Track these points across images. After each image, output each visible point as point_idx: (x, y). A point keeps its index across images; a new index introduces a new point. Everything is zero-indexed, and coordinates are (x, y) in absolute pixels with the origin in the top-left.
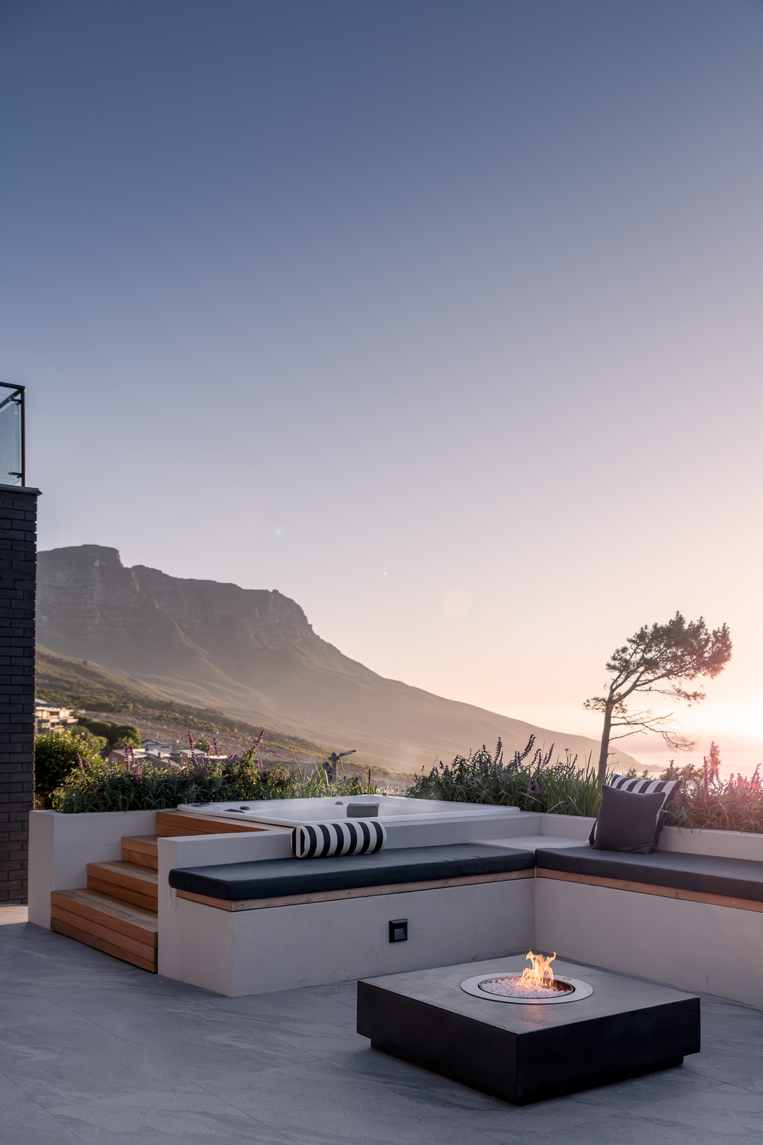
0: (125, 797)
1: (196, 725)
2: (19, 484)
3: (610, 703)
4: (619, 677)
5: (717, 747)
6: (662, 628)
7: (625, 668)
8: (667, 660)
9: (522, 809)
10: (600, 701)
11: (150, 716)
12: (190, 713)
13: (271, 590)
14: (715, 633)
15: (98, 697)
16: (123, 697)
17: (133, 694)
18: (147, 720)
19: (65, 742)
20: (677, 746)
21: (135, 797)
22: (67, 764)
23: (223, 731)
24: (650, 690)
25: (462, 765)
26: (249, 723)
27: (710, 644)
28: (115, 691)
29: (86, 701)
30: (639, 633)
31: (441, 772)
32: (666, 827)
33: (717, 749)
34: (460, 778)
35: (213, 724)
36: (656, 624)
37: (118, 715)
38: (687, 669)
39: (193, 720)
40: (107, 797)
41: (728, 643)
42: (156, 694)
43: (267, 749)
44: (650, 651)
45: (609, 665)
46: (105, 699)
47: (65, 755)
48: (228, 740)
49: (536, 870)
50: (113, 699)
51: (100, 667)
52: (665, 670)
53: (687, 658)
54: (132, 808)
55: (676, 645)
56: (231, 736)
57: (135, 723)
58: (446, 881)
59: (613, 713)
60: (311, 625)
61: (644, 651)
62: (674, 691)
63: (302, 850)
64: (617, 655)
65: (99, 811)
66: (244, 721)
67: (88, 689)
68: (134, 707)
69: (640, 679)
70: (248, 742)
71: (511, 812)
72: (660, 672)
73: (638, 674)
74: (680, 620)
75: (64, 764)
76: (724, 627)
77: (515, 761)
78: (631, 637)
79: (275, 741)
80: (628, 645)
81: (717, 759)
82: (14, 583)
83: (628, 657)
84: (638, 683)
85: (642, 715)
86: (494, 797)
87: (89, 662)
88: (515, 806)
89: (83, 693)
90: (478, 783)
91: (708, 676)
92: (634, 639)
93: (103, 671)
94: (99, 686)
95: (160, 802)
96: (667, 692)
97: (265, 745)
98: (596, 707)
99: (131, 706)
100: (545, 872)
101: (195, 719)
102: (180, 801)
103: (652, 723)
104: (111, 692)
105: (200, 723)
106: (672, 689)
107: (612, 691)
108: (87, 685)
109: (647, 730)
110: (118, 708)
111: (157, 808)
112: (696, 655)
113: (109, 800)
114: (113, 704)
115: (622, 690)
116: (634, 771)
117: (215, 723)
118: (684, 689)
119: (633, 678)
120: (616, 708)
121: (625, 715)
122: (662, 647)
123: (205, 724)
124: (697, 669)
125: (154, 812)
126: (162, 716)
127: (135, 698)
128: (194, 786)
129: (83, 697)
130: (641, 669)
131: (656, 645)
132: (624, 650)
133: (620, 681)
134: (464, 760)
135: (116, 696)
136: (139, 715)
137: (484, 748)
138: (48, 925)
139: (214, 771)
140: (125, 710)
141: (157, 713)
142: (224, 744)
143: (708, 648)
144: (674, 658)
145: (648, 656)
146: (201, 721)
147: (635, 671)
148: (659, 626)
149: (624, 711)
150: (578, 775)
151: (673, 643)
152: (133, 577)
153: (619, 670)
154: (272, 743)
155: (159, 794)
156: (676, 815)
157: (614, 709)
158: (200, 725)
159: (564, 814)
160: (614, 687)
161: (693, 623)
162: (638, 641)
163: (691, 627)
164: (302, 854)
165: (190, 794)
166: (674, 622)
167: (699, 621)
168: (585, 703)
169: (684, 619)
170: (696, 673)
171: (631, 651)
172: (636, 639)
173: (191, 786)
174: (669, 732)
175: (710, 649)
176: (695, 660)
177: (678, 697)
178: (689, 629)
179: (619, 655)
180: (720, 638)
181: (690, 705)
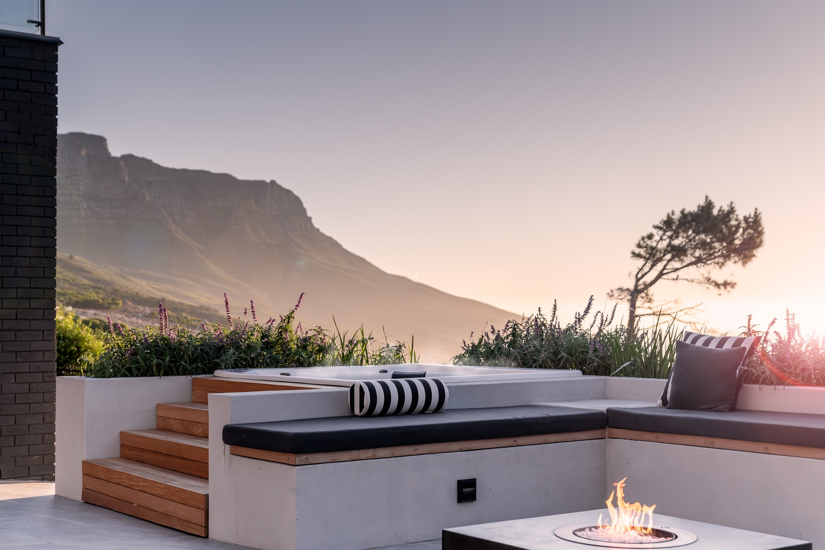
0: (160, 361)
1: (190, 323)
2: (39, 33)
3: (635, 294)
4: (644, 265)
6: (690, 214)
7: (652, 255)
8: (696, 247)
9: (584, 372)
10: (624, 291)
11: (141, 313)
12: (183, 310)
13: (268, 181)
14: (746, 219)
15: (85, 293)
16: (112, 293)
17: (122, 290)
18: (138, 318)
19: (66, 327)
21: (170, 361)
22: (69, 351)
24: (677, 279)
25: (514, 329)
27: (741, 231)
28: (103, 287)
29: (72, 297)
30: (665, 219)
31: (492, 337)
32: (745, 385)
34: (512, 344)
35: (207, 322)
36: (684, 210)
37: (106, 313)
38: (715, 257)
39: (186, 318)
40: (141, 361)
41: (760, 229)
42: (147, 291)
44: (677, 237)
45: (633, 253)
46: (93, 296)
47: (67, 340)
49: (608, 431)
50: (102, 296)
51: (87, 262)
52: (694, 257)
53: (717, 245)
54: (166, 374)
55: (706, 232)
57: (125, 321)
58: (516, 439)
59: (639, 303)
60: (310, 218)
61: (671, 237)
62: (704, 280)
63: (362, 406)
64: (641, 242)
65: (132, 376)
67: (74, 285)
68: (124, 303)
69: (667, 267)
71: (573, 375)
72: (689, 259)
73: (664, 263)
74: (709, 205)
75: (65, 351)
76: (756, 213)
77: (575, 323)
78: (657, 223)
80: (654, 231)
82: (34, 137)
83: (654, 244)
84: (665, 271)
85: (670, 305)
86: (552, 360)
87: (75, 256)
88: (576, 369)
89: (69, 289)
90: (535, 346)
91: (739, 264)
92: (659, 225)
93: (90, 266)
94: (86, 282)
95: (197, 367)
96: (696, 281)
98: (621, 297)
99: (120, 302)
100: (616, 431)
101: (189, 317)
102: (217, 367)
104: (99, 288)
105: (194, 321)
106: (700, 278)
107: (638, 280)
108: (73, 281)
110: (106, 305)
111: (193, 374)
112: (726, 243)
113: (143, 364)
114: (101, 301)
115: (648, 279)
117: (210, 321)
118: (713, 278)
119: (660, 266)
120: (642, 297)
121: (651, 305)
122: (690, 232)
123: (199, 321)
124: (727, 257)
125: (189, 378)
126: (153, 314)
127: (125, 295)
128: (232, 351)
129: (69, 293)
130: (668, 256)
131: (684, 232)
132: (650, 237)
133: (646, 269)
134: (516, 324)
135: (104, 292)
136: (129, 312)
137: (540, 311)
138: (78, 497)
139: (252, 335)
140: (113, 307)
141: (148, 310)
143: (738, 235)
144: (704, 245)
145: (676, 242)
146: (195, 318)
147: (660, 259)
148: (686, 212)
149: (650, 301)
150: (643, 337)
151: (701, 229)
152: (122, 166)
153: (645, 258)
155: (195, 358)
156: (757, 372)
157: (639, 298)
158: (194, 323)
159: (630, 376)
160: (640, 275)
161: (723, 208)
162: (665, 228)
163: (721, 213)
164: (361, 411)
165: (227, 359)
166: (702, 207)
167: (729, 206)
168: (608, 294)
169: (713, 204)
170: (726, 262)
171: (657, 238)
172: (662, 226)
173: (229, 351)
174: (698, 323)
175: (741, 235)
176: (724, 247)
177: (707, 285)
178: (718, 215)
179: (644, 242)
180: (751, 224)
181: (720, 295)
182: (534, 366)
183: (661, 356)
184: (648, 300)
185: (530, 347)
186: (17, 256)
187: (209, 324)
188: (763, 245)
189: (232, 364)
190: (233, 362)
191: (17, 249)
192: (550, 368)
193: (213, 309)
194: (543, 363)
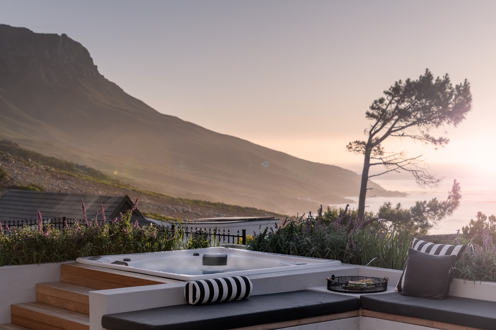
0: (39, 253)
3: (369, 146)
4: (377, 124)
5: (458, 184)
6: (413, 82)
8: (418, 110)
9: (342, 262)
10: (360, 144)
13: (60, 34)
14: (458, 87)
20: (425, 183)
21: (46, 253)
23: (19, 161)
24: (402, 135)
26: (42, 153)
27: (454, 97)
30: (393, 86)
31: (276, 230)
33: (459, 185)
35: (9, 154)
36: (408, 79)
38: (434, 118)
40: (24, 253)
41: (469, 96)
43: (59, 176)
44: (403, 101)
45: (368, 113)
48: (23, 168)
49: (361, 311)
52: (416, 118)
53: (434, 109)
55: (426, 97)
56: (26, 165)
59: (372, 155)
60: (96, 67)
61: (398, 102)
62: (423, 137)
63: (194, 299)
64: (375, 105)
65: (19, 264)
66: (37, 151)
69: (395, 126)
70: (41, 170)
72: (412, 120)
73: (393, 122)
74: (429, 76)
76: (465, 83)
78: (387, 89)
79: (65, 170)
80: (385, 96)
81: (458, 194)
83: (384, 107)
84: (393, 129)
85: (396, 156)
86: (320, 252)
88: (337, 259)
90: (307, 241)
91: (452, 125)
92: (389, 91)
95: (63, 256)
96: (418, 137)
97: (57, 173)
98: (357, 149)
100: (367, 312)
103: (405, 163)
106: (421, 135)
107: (371, 136)
109: (400, 170)
111: (62, 261)
112: (442, 106)
113: (26, 256)
115: (380, 135)
116: (389, 204)
118: (431, 135)
119: (389, 126)
120: (375, 151)
121: (382, 157)
122: (413, 98)
124: (442, 118)
125: (59, 264)
130: (396, 117)
131: (408, 97)
132: (382, 101)
133: (378, 127)
137: (310, 214)
139: (103, 231)
142: (20, 173)
143: (452, 100)
144: (423, 109)
145: (402, 106)
148: (411, 80)
149: (381, 153)
151: (423, 95)
153: (377, 118)
154: (63, 171)
155: (63, 250)
157: (372, 151)
159: (375, 266)
160: (372, 132)
161: (440, 78)
162: (393, 93)
163: (438, 82)
164: (193, 302)
165: (86, 250)
166: (423, 77)
167: (445, 77)
168: (347, 146)
169: (433, 76)
170: (442, 122)
171: (387, 102)
172: (391, 92)
173: (87, 244)
174: (418, 171)
175: (453, 101)
176: (440, 110)
177: (426, 141)
178: (436, 84)
179: (377, 105)
180: (462, 92)
181: (436, 149)
182: (306, 255)
183: (396, 254)
184: (380, 153)
185: (304, 242)
187: (11, 156)
188: (471, 110)
189: (89, 253)
190: (90, 252)
192: (318, 257)
193: (13, 143)
194: (313, 254)
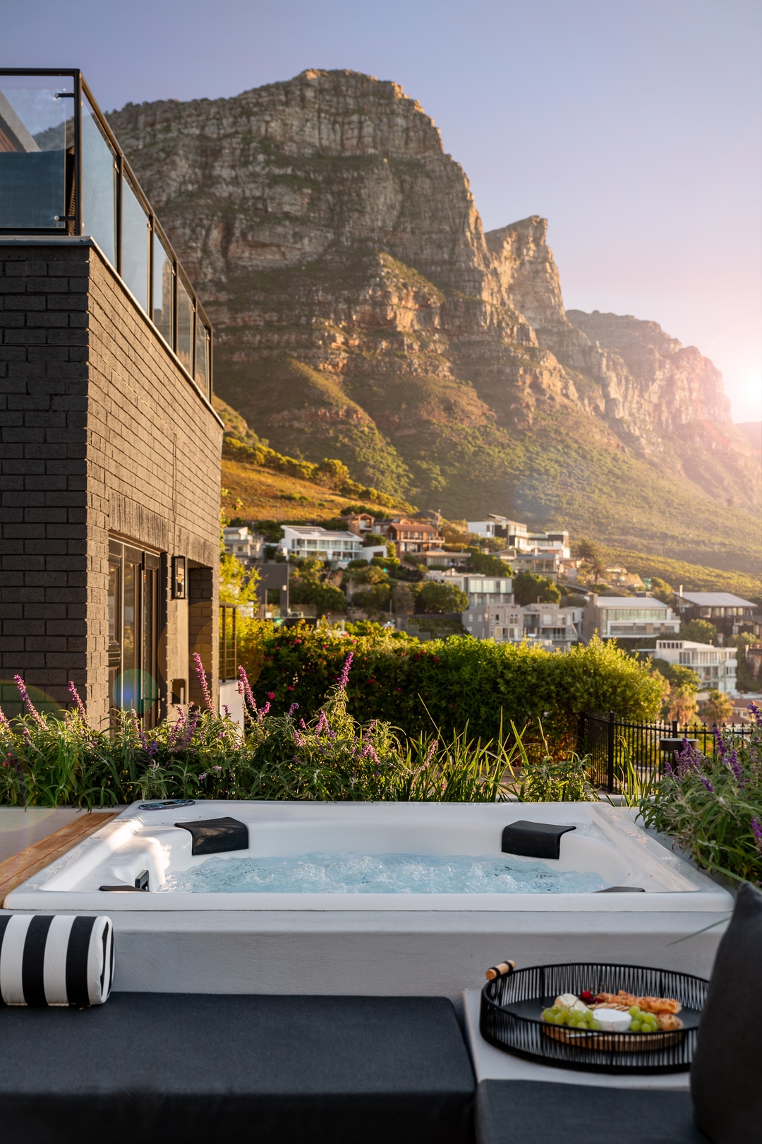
186: (25, 586)
191: (24, 575)
